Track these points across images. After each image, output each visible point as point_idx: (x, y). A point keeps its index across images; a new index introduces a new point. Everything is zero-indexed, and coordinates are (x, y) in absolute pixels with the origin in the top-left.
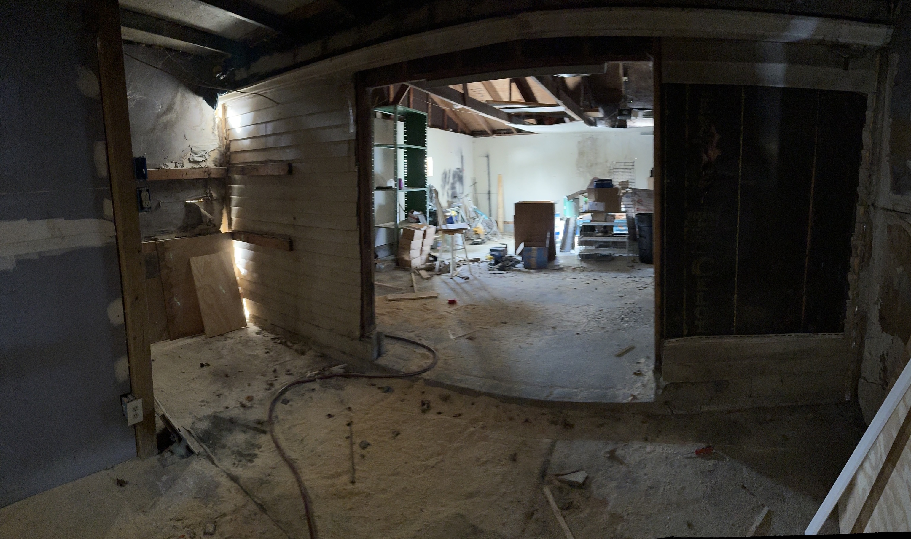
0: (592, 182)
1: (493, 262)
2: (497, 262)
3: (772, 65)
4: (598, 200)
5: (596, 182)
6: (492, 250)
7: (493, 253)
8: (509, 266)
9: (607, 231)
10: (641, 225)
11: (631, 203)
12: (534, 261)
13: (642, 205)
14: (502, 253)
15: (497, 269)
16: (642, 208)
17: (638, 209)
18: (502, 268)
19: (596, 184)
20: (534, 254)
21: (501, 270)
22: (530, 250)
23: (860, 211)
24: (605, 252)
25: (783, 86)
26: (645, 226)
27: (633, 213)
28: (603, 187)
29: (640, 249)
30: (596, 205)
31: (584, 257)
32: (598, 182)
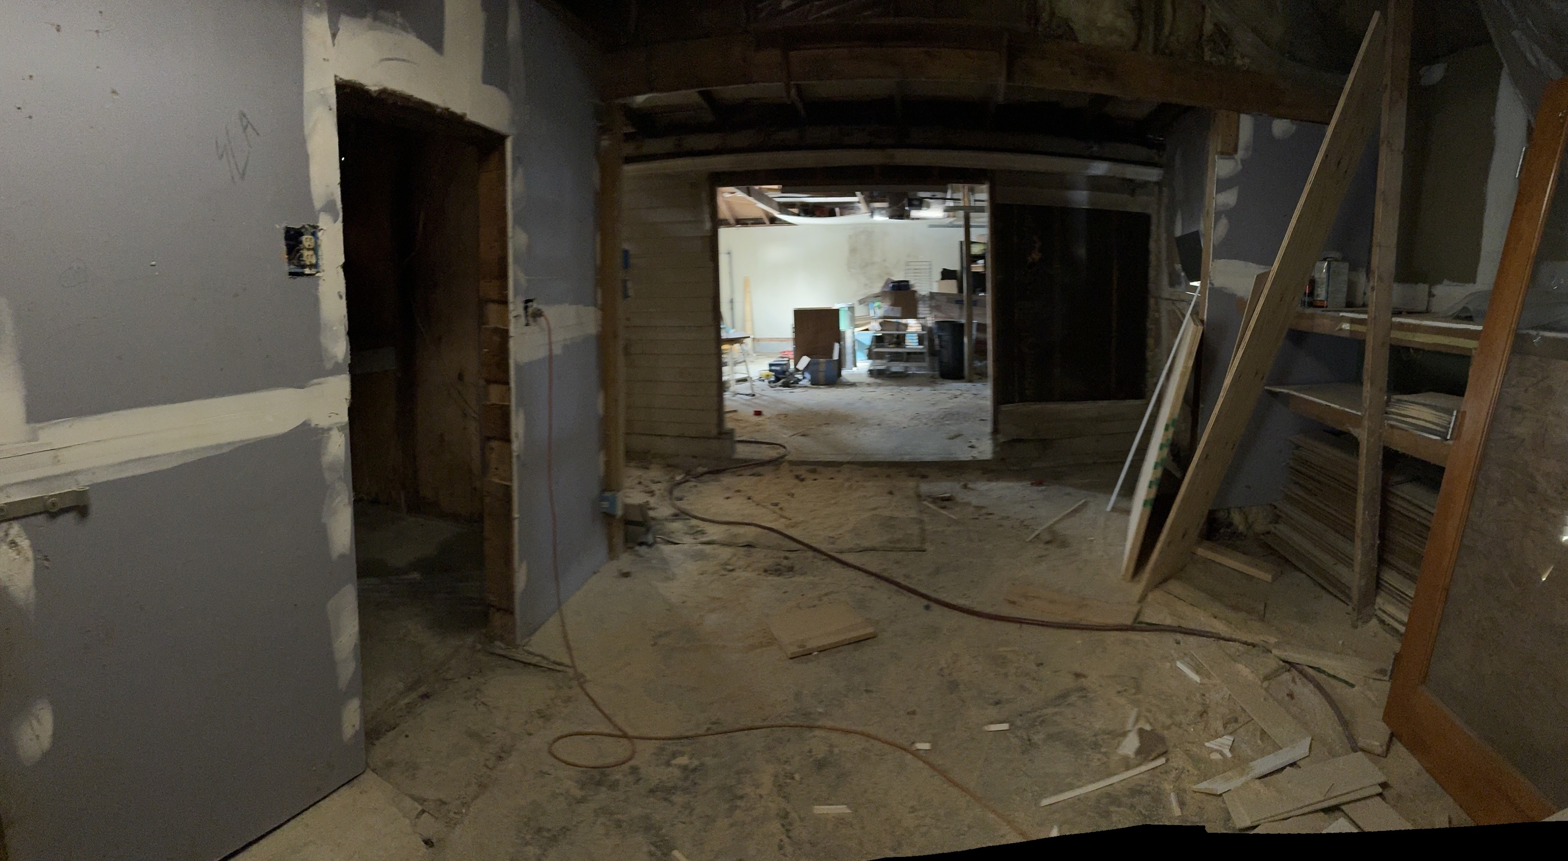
0: (886, 284)
1: (773, 379)
2: (778, 379)
3: (1079, 192)
4: (895, 304)
5: (892, 284)
6: (771, 365)
7: (773, 368)
8: (792, 383)
9: (900, 340)
10: (942, 334)
11: (928, 309)
12: (821, 376)
13: (941, 312)
14: (785, 366)
15: (780, 386)
16: (940, 314)
17: (936, 317)
18: (786, 385)
19: (893, 286)
20: (822, 368)
21: (784, 387)
22: (818, 363)
23: (1152, 301)
24: (897, 367)
25: (1087, 207)
26: (946, 336)
27: (930, 322)
28: (900, 290)
29: (941, 362)
30: (892, 310)
31: (872, 373)
32: (895, 284)
